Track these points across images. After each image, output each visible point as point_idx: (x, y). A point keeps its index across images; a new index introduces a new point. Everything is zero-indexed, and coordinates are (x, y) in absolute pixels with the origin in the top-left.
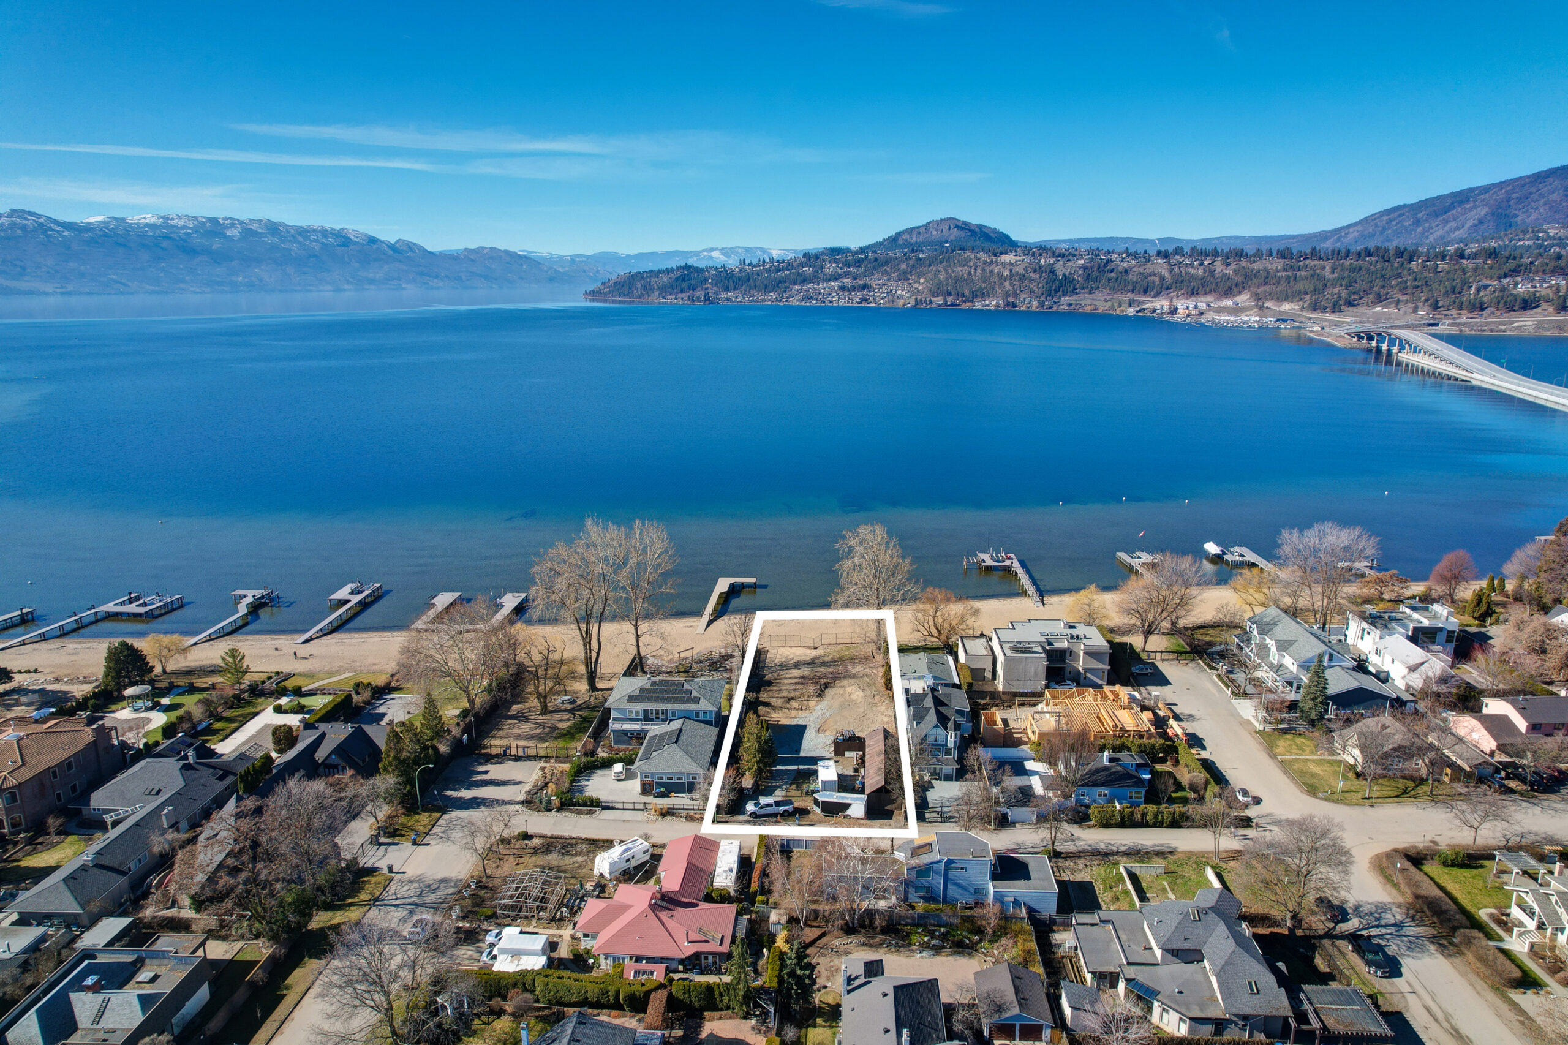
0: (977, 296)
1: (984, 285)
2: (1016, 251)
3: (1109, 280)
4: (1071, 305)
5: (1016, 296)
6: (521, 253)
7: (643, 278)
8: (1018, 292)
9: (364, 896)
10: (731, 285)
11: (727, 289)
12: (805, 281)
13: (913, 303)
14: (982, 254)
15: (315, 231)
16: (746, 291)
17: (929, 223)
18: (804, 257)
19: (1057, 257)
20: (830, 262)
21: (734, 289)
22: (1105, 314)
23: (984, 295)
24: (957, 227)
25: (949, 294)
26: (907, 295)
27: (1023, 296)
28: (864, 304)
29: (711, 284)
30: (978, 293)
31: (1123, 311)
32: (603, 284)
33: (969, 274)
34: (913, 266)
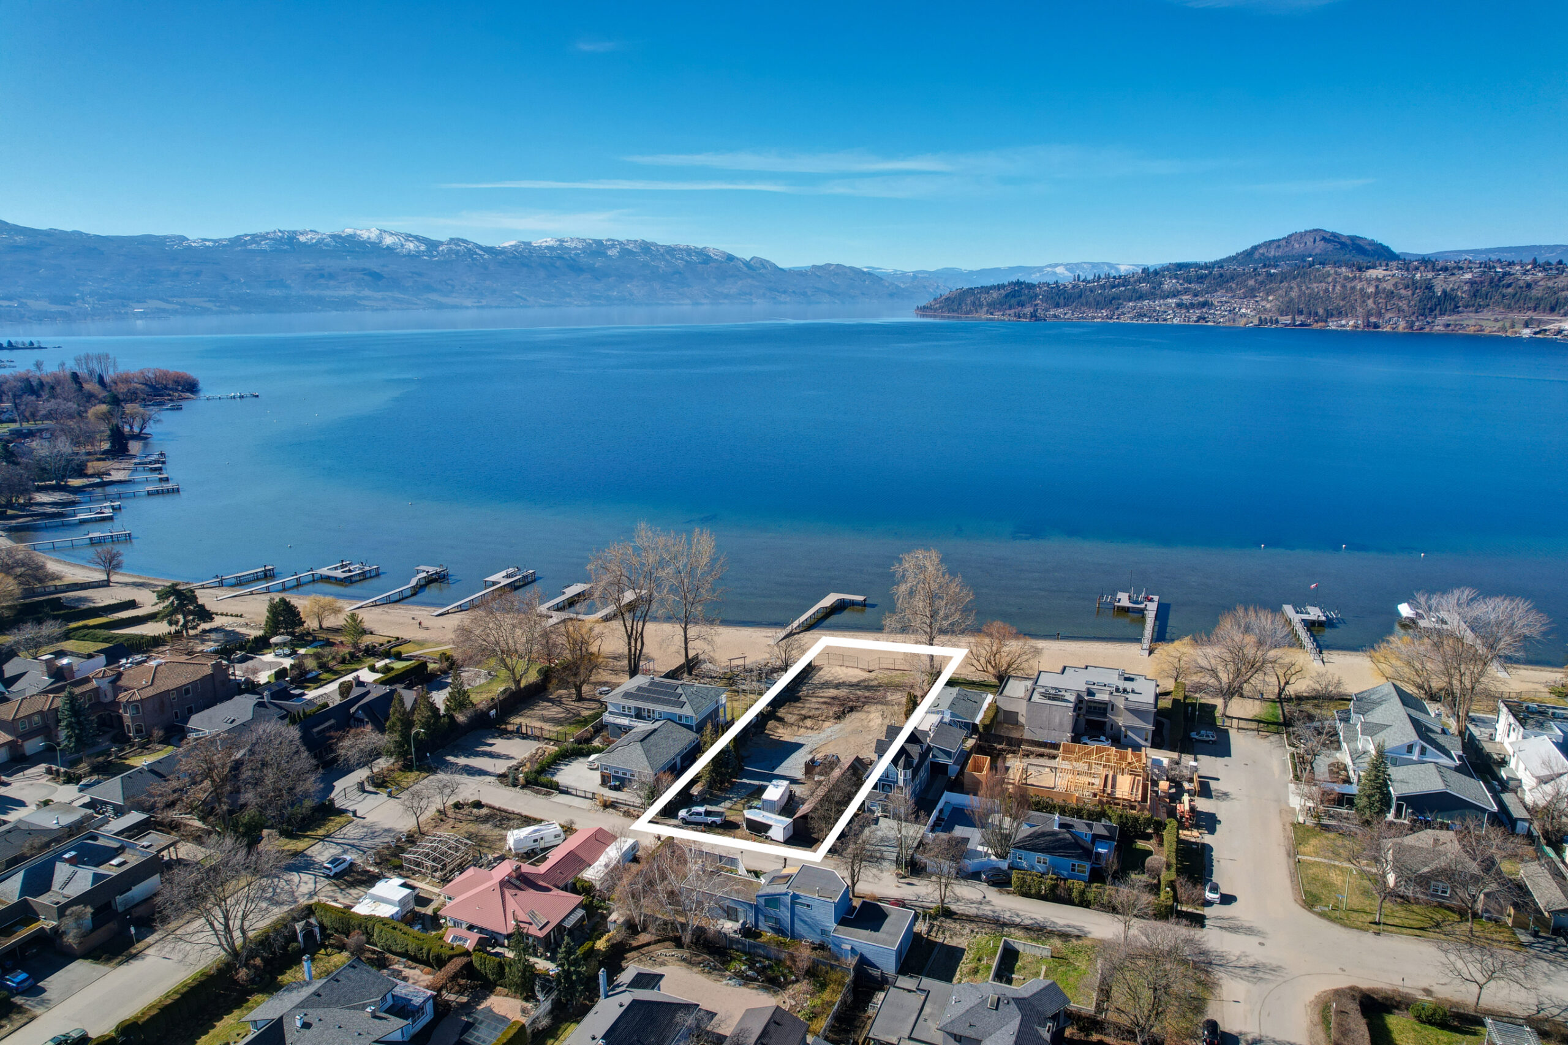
0: (1332, 315)
1: (1342, 303)
2: (1387, 265)
3: (1504, 296)
4: (1448, 325)
5: (1380, 315)
6: (865, 270)
7: (974, 294)
8: (1383, 311)
9: (321, 832)
10: (1062, 301)
11: (1057, 306)
12: (1141, 297)
13: (1256, 322)
14: (1344, 269)
15: (681, 250)
16: (1076, 307)
17: (1290, 236)
18: (1142, 272)
19: (1438, 271)
20: (1170, 278)
21: (1065, 306)
22: (1492, 336)
23: (1340, 314)
24: (1324, 239)
25: (1301, 312)
26: (1252, 314)
27: (1388, 315)
28: (1200, 323)
29: (1041, 300)
30: (1334, 312)
31: (1516, 333)
32: (935, 299)
33: (1326, 291)
34: (1262, 283)
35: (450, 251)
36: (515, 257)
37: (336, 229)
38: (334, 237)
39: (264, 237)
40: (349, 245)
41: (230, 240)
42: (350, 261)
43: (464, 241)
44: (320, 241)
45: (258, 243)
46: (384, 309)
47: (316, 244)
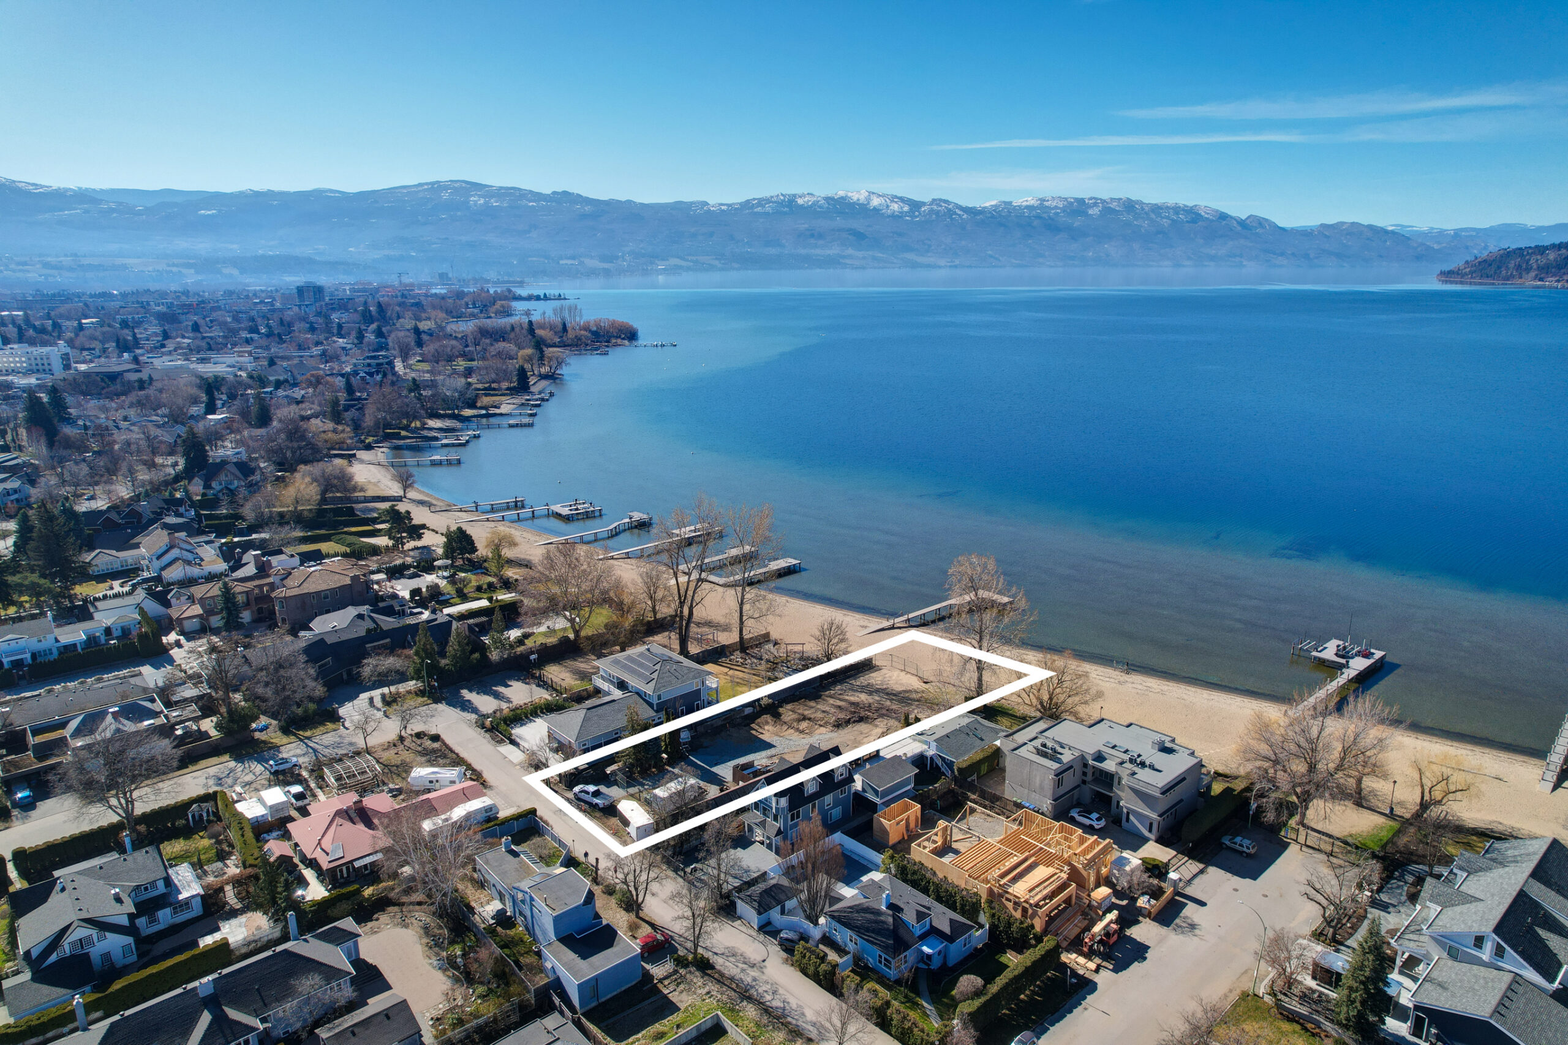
6: (1390, 228)
9: (307, 733)
15: (1167, 207)
32: (1467, 262)
35: (931, 211)
36: (993, 217)
37: (830, 192)
38: (827, 199)
39: (768, 200)
40: (841, 207)
41: (740, 204)
42: (839, 222)
43: (946, 201)
44: (815, 203)
45: (763, 206)
46: (864, 268)
47: (811, 207)
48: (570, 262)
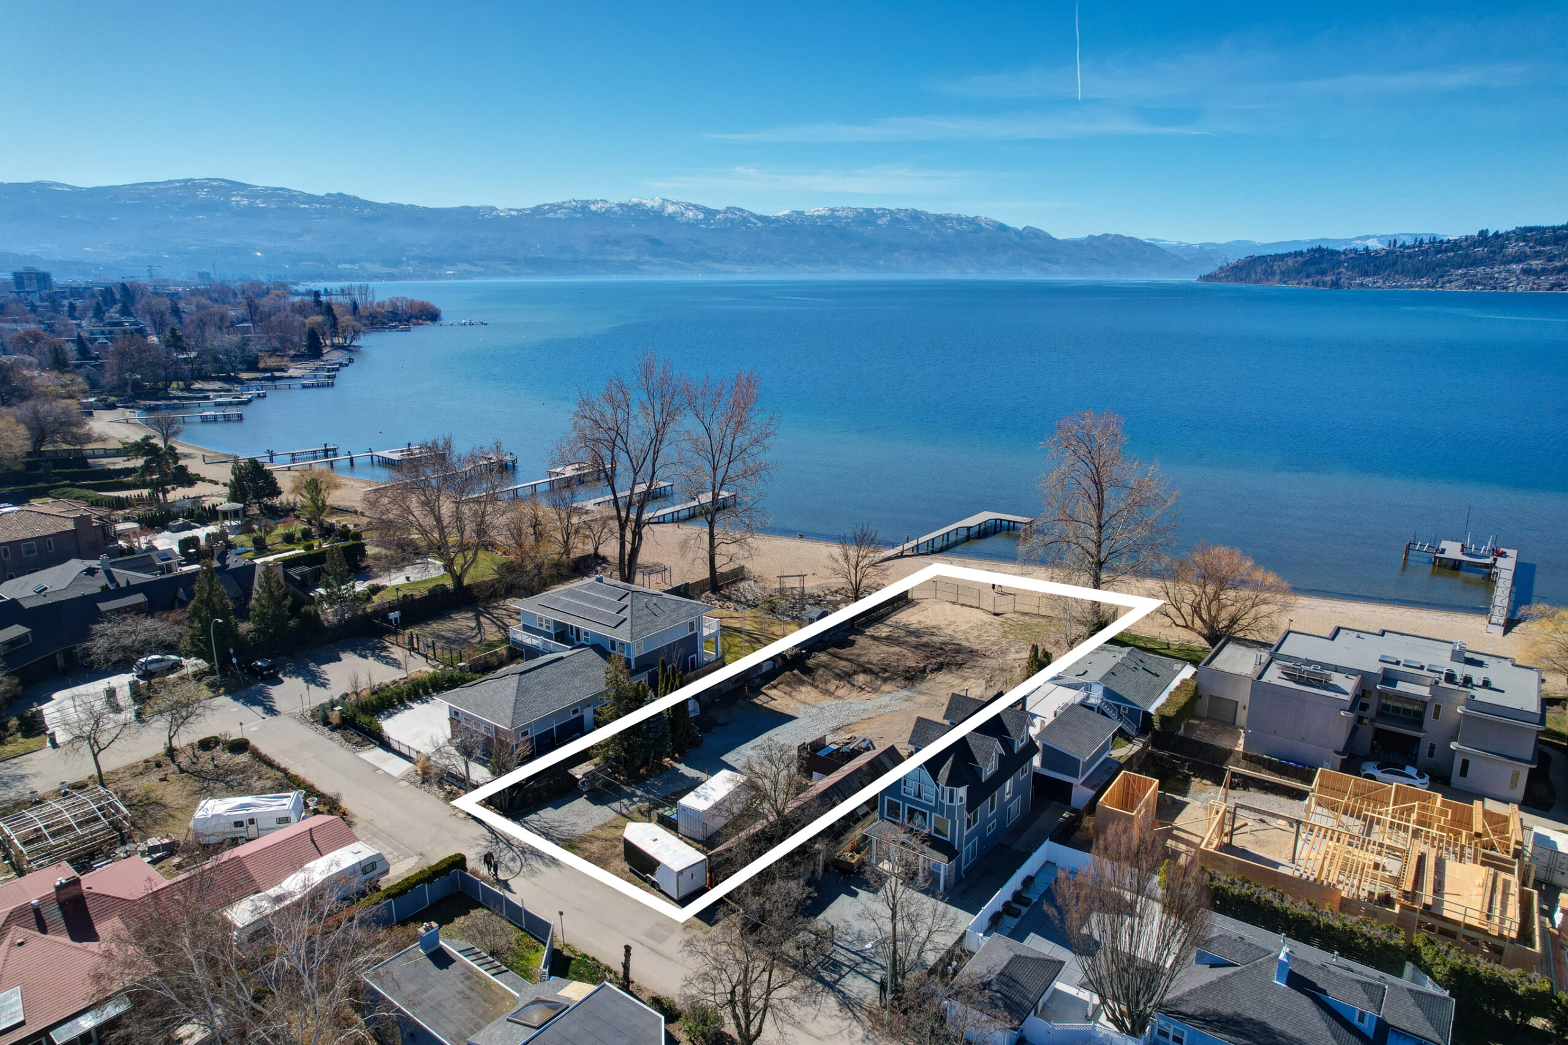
6: (1146, 241)
7: (1266, 262)
18: (1479, 236)
20: (1516, 242)
21: (1374, 274)
29: (1347, 268)
32: (1221, 268)
35: (726, 220)
36: (786, 225)
37: (624, 200)
38: (621, 205)
39: (560, 206)
40: (636, 213)
41: (531, 209)
42: (634, 229)
43: (740, 210)
44: (608, 210)
45: (555, 212)
47: (602, 213)
48: (348, 266)
